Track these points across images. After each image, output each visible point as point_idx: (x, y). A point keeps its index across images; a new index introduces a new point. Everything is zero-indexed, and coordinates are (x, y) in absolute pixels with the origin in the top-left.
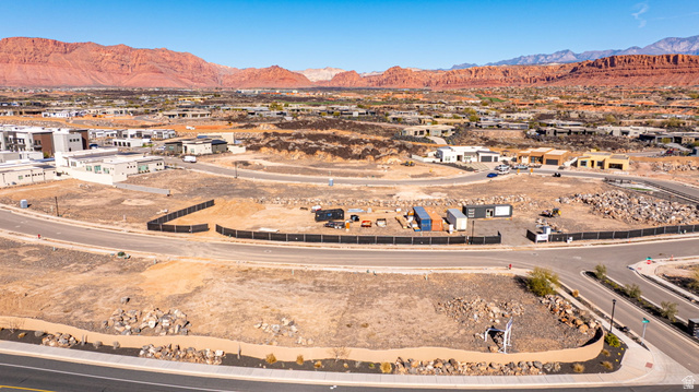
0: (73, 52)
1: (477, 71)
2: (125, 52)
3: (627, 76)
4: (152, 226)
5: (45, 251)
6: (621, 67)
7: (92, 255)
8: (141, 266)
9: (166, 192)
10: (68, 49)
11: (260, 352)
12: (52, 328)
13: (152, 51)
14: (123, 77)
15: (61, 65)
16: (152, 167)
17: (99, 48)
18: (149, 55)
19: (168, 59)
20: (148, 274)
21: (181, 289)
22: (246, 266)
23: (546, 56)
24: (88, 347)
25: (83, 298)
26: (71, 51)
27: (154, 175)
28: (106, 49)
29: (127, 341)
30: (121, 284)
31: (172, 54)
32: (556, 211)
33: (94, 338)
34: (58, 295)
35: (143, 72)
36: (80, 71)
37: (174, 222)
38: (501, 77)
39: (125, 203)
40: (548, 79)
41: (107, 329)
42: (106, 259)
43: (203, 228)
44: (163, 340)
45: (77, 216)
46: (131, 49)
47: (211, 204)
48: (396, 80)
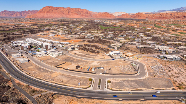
2: (69, 9)
4: (56, 67)
5: (44, 69)
7: (48, 71)
8: (53, 73)
9: (60, 60)
11: (58, 83)
12: (43, 79)
15: (55, 13)
16: (60, 54)
17: (64, 8)
18: (75, 10)
20: (53, 74)
21: (55, 76)
22: (63, 74)
24: (45, 81)
25: (46, 76)
27: (61, 56)
29: (48, 81)
30: (50, 75)
31: (80, 9)
32: (110, 69)
33: (46, 80)
34: (44, 75)
35: (73, 14)
36: (59, 14)
37: (59, 66)
39: (55, 62)
41: (47, 80)
42: (49, 71)
43: (62, 68)
44: (51, 81)
45: (48, 64)
46: (71, 8)
47: (65, 63)
48: (138, 16)
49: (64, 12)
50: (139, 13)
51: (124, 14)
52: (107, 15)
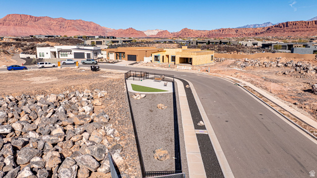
0: (39, 21)
1: (223, 30)
2: (62, 21)
3: (294, 31)
6: (291, 27)
10: (37, 19)
13: (74, 21)
14: (61, 32)
15: (32, 27)
17: (50, 19)
18: (73, 22)
19: (82, 24)
23: (259, 25)
26: (38, 20)
28: (53, 19)
31: (84, 22)
35: (69, 30)
36: (41, 30)
38: (235, 33)
40: (256, 34)
46: (65, 20)
48: (185, 34)
49: (52, 27)
50: (185, 29)
51: (162, 32)
52: (132, 31)
